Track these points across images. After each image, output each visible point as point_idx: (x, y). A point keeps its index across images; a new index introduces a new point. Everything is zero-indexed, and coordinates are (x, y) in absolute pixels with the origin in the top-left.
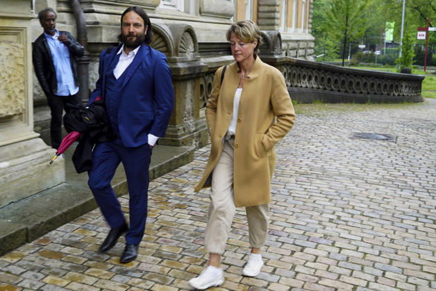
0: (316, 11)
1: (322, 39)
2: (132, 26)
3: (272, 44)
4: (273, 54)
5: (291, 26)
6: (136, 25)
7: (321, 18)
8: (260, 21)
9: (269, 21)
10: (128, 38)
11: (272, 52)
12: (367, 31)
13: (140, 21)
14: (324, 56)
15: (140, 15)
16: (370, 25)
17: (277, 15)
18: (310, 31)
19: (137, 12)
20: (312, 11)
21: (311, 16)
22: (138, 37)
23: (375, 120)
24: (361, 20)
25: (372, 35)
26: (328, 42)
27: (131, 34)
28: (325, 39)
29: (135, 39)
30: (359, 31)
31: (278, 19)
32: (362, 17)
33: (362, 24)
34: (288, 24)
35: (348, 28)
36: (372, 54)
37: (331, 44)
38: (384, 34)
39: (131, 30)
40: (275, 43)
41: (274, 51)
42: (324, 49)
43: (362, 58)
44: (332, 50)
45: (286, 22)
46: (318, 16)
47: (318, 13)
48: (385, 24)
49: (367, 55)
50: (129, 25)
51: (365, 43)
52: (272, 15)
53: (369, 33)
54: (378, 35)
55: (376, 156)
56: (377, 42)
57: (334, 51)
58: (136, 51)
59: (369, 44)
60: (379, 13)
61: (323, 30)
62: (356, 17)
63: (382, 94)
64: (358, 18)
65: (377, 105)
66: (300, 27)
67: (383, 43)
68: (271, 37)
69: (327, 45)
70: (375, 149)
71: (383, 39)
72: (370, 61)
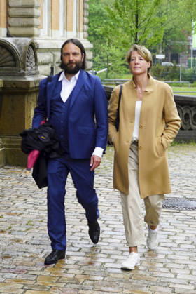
0: (93, 5)
1: (104, 47)
2: (71, 55)
3: (21, 59)
4: (23, 75)
5: (58, 28)
6: (75, 54)
7: (102, 15)
8: (12, 21)
9: (25, 21)
10: (69, 66)
11: (22, 71)
12: (167, 33)
13: (78, 50)
14: (108, 71)
15: (77, 45)
16: (170, 25)
17: (36, 12)
18: (86, 34)
19: (74, 43)
20: (87, 6)
21: (87, 13)
22: (77, 64)
23: (183, 173)
24: (157, 19)
25: (174, 39)
26: (113, 50)
27: (71, 62)
28: (109, 46)
29: (74, 66)
30: (156, 36)
31: (38, 17)
32: (160, 15)
33: (159, 25)
34: (52, 25)
35: (139, 31)
36: (175, 67)
37: (118, 53)
38: (190, 38)
39: (71, 58)
40: (26, 57)
41: (24, 69)
42: (108, 61)
43: (162, 72)
44: (119, 62)
45: (51, 21)
46: (98, 12)
47: (97, 9)
48: (190, 25)
49: (168, 68)
50: (68, 54)
51: (165, 52)
52: (29, 11)
53: (169, 37)
54: (183, 40)
55: (187, 239)
56: (180, 50)
57: (122, 63)
58: (77, 76)
59: (170, 54)
60: (181, 8)
61: (106, 33)
62: (150, 14)
63: (191, 129)
64: (153, 17)
65: (186, 145)
66: (72, 30)
67: (189, 50)
68: (20, 48)
69: (111, 55)
70: (185, 226)
71: (189, 46)
72: (172, 77)
